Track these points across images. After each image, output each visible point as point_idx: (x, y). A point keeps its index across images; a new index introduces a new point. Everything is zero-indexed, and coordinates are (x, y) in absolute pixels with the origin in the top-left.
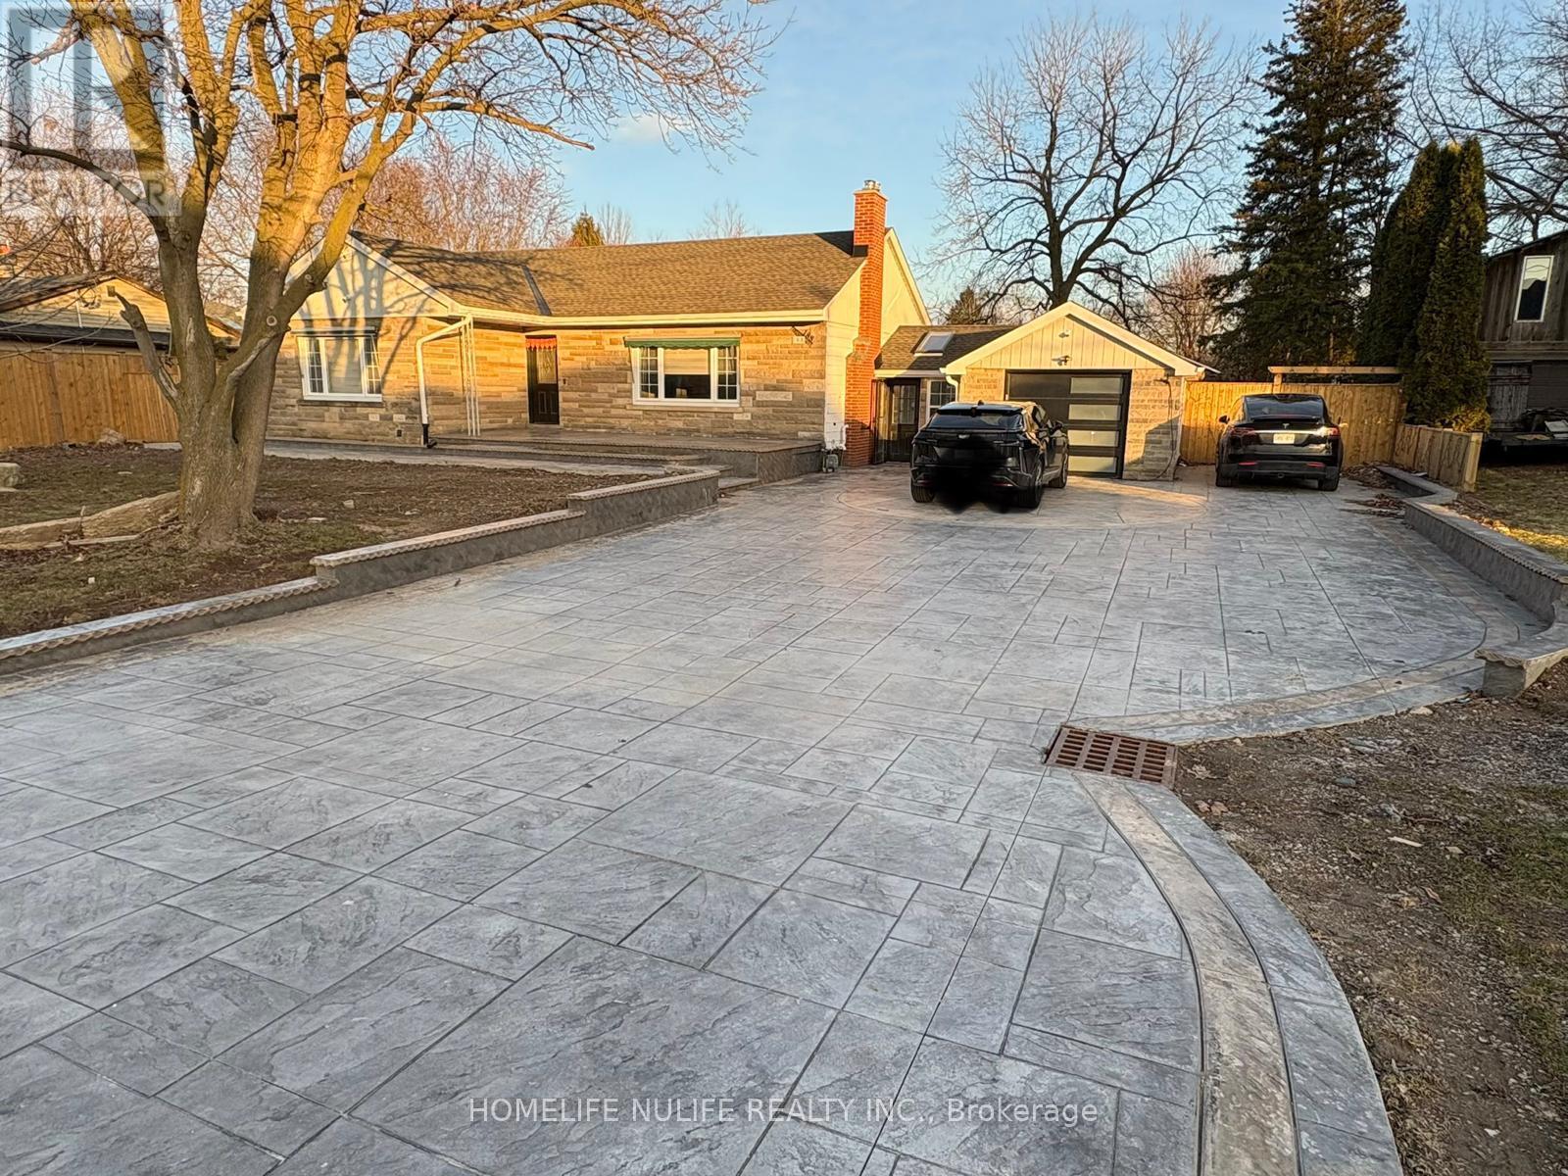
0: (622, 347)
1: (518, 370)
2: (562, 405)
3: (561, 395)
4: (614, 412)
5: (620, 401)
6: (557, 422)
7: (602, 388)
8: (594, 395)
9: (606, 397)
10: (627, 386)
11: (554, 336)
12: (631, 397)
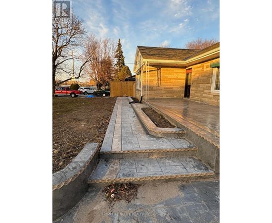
0: (209, 69)
1: (183, 81)
2: (191, 92)
3: (191, 88)
4: (204, 95)
5: (206, 91)
6: (189, 98)
7: (202, 86)
8: (199, 89)
9: (202, 89)
10: (209, 85)
11: (191, 68)
12: (210, 89)
